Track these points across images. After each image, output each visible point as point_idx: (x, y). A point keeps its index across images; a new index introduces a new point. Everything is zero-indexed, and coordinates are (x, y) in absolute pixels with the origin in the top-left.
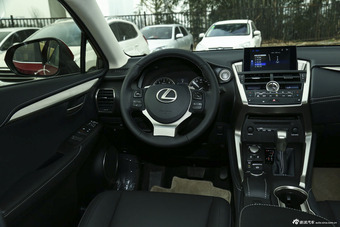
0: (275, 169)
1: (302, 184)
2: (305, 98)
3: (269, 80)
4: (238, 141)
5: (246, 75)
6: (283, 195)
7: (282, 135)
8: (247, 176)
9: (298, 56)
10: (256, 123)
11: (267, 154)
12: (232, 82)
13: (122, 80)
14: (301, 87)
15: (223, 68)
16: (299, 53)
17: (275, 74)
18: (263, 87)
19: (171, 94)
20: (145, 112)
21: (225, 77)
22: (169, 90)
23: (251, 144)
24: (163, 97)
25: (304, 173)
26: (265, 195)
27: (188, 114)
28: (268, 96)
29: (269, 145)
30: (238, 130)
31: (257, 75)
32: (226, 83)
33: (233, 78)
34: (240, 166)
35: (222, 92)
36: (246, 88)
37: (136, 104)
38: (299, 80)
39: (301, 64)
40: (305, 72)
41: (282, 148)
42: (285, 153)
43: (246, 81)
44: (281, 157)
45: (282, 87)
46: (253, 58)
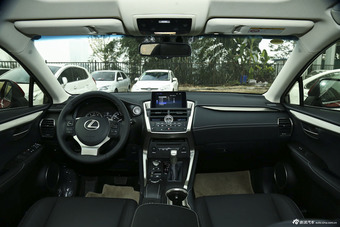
0: (169, 177)
1: (185, 187)
2: (189, 127)
3: (167, 114)
4: (145, 157)
6: (172, 196)
7: (174, 153)
8: (148, 182)
9: (187, 98)
10: (158, 144)
11: (165, 167)
12: (142, 116)
13: (59, 112)
14: (187, 119)
15: (135, 105)
16: (188, 96)
17: (171, 111)
18: (162, 120)
19: (95, 124)
20: (75, 137)
21: (137, 112)
23: (154, 159)
24: (89, 126)
25: (188, 179)
26: (158, 196)
27: (108, 139)
28: (165, 126)
29: (166, 159)
30: (146, 150)
31: (159, 111)
32: (137, 116)
33: (142, 112)
34: (145, 176)
35: (134, 123)
36: (151, 120)
37: (69, 131)
38: (186, 114)
39: (189, 104)
40: (190, 110)
41: (174, 162)
42: (176, 165)
43: (151, 115)
44: (174, 169)
45: (175, 119)
46: (158, 99)
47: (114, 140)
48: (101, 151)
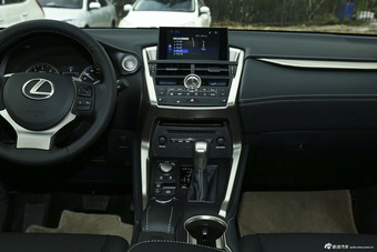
0: (191, 193)
1: (223, 213)
2: (232, 98)
3: (189, 73)
4: (144, 155)
5: (159, 65)
6: (196, 229)
7: (201, 147)
8: (151, 203)
9: (230, 42)
10: (170, 131)
11: (183, 174)
12: (140, 74)
14: (228, 83)
15: (127, 53)
16: (231, 39)
17: (197, 65)
18: (180, 82)
19: (45, 87)
20: (4, 113)
21: (131, 66)
22: (42, 81)
23: (164, 159)
24: (33, 91)
25: (227, 198)
26: (169, 229)
28: (185, 94)
29: (185, 162)
30: (146, 140)
31: (174, 65)
32: (130, 75)
33: (141, 68)
35: (124, 88)
36: (157, 82)
38: (227, 74)
39: (234, 53)
40: (236, 64)
41: (201, 164)
42: (205, 172)
43: (158, 73)
44: (200, 178)
45: (205, 83)
46: (172, 42)
47: (85, 119)
48: (58, 141)
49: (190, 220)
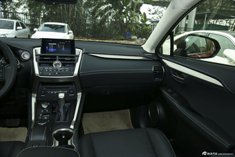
0: (57, 117)
1: (72, 127)
2: (76, 72)
3: (56, 60)
4: (34, 100)
5: (41, 56)
6: (58, 136)
7: (61, 95)
8: (36, 124)
9: (76, 46)
10: (47, 88)
11: (54, 108)
12: (31, 61)
14: (74, 65)
15: (24, 50)
16: (76, 44)
17: (59, 57)
18: (51, 65)
21: (26, 57)
23: (44, 102)
25: (75, 119)
26: (43, 138)
28: (53, 70)
29: (54, 102)
30: (34, 93)
31: (49, 56)
32: (26, 61)
33: (31, 58)
34: (33, 118)
35: (22, 68)
36: (39, 65)
38: (74, 60)
39: (78, 52)
40: (78, 56)
41: (62, 104)
42: (64, 107)
43: (40, 60)
44: (61, 110)
45: (63, 65)
46: (48, 46)
49: (55, 132)
